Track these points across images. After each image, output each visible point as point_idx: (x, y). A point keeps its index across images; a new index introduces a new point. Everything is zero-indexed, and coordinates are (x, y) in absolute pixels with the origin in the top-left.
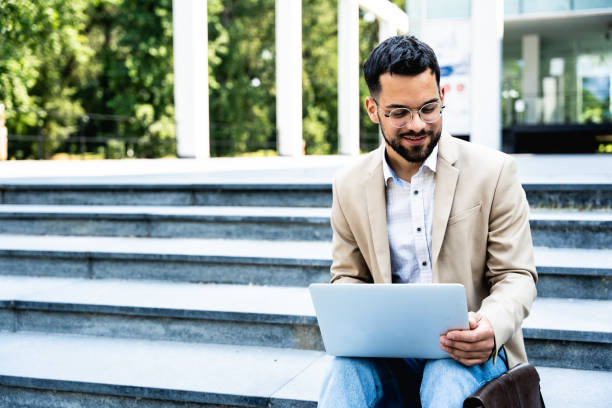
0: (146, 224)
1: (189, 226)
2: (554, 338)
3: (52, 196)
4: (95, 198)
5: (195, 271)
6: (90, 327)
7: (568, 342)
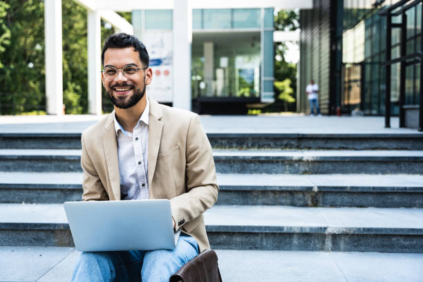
2: (225, 231)
7: (234, 233)
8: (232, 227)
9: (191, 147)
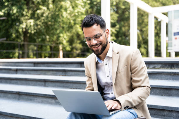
0: (65, 72)
1: (76, 73)
2: (167, 109)
3: (46, 65)
4: (56, 65)
5: (71, 85)
6: (37, 100)
7: (172, 111)
8: (170, 107)
9: (133, 66)
